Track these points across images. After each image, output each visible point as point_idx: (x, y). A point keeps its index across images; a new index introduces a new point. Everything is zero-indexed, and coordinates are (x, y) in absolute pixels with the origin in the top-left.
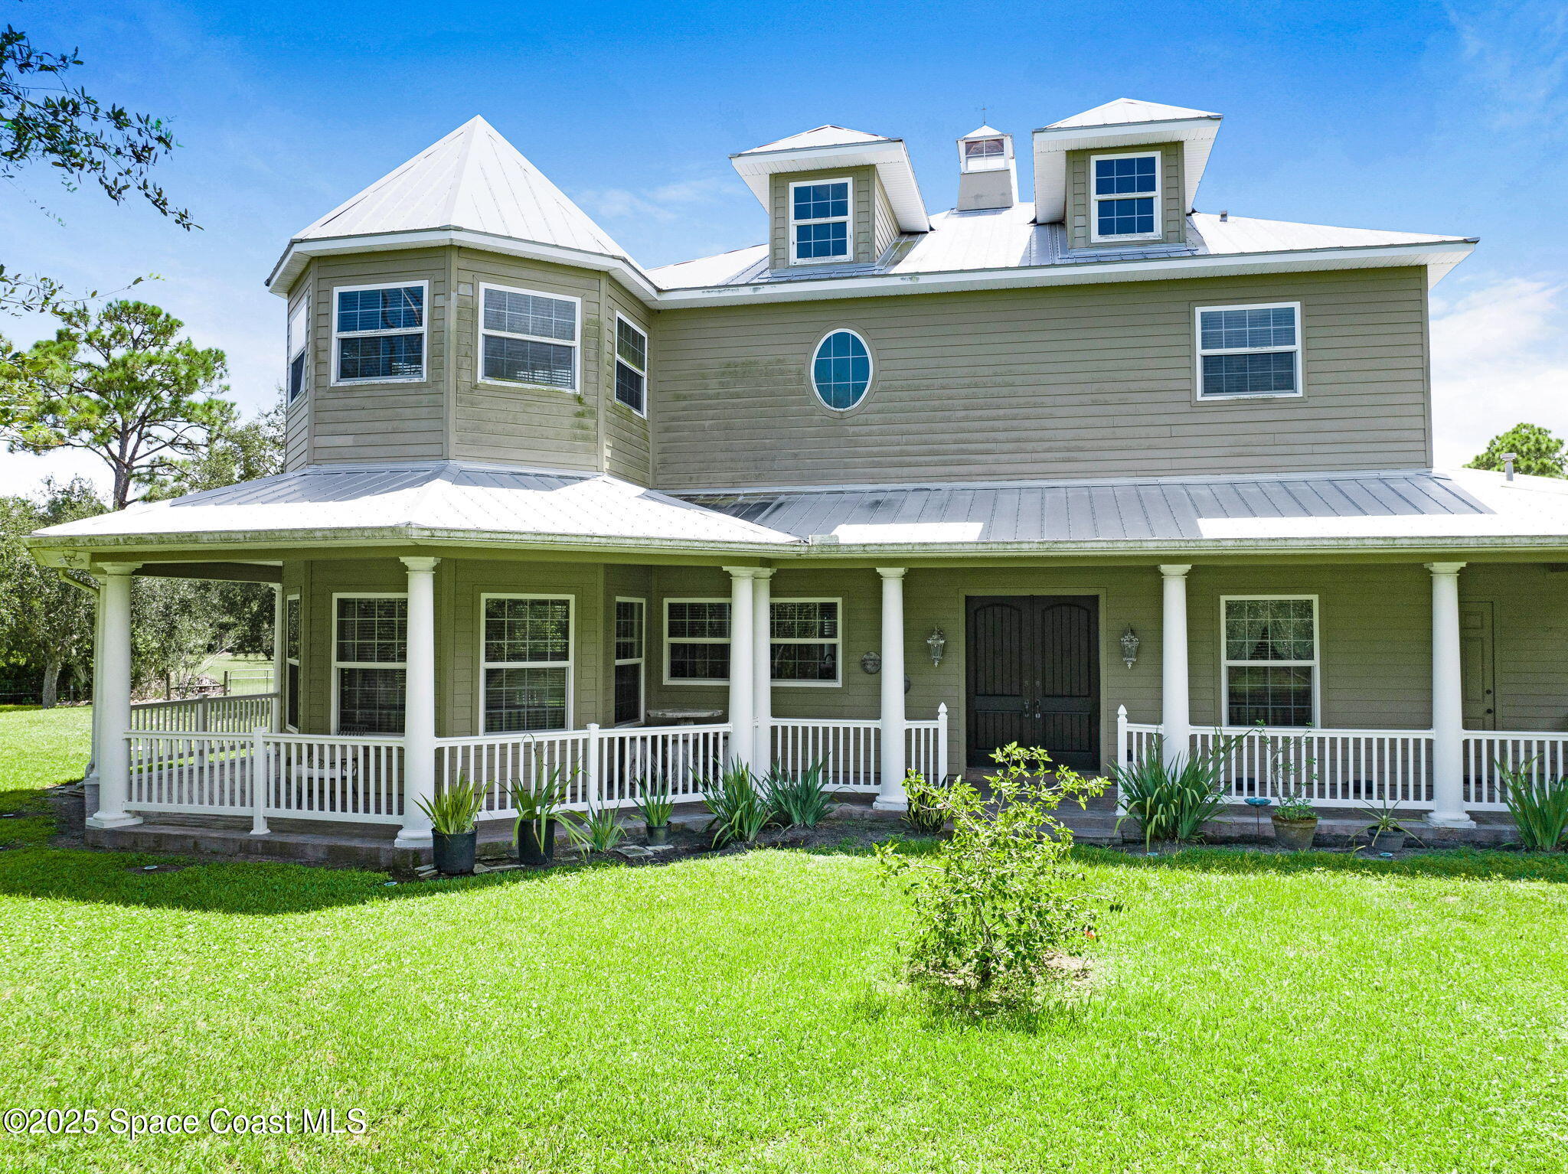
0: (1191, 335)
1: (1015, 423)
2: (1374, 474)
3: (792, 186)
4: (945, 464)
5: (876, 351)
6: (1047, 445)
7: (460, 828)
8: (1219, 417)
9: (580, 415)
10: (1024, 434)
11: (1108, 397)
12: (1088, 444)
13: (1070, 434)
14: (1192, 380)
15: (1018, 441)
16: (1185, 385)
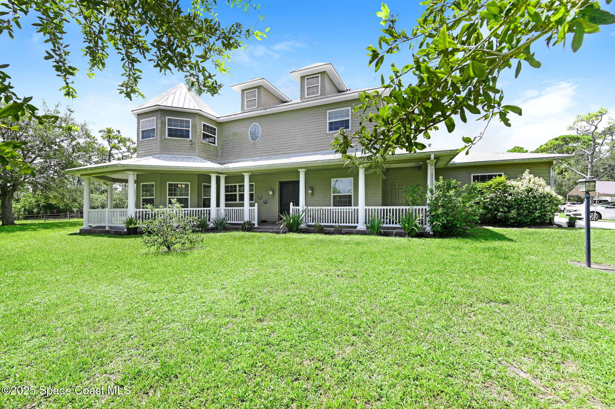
0: (326, 117)
3: (246, 92)
5: (261, 127)
8: (332, 137)
9: (191, 144)
14: (326, 128)
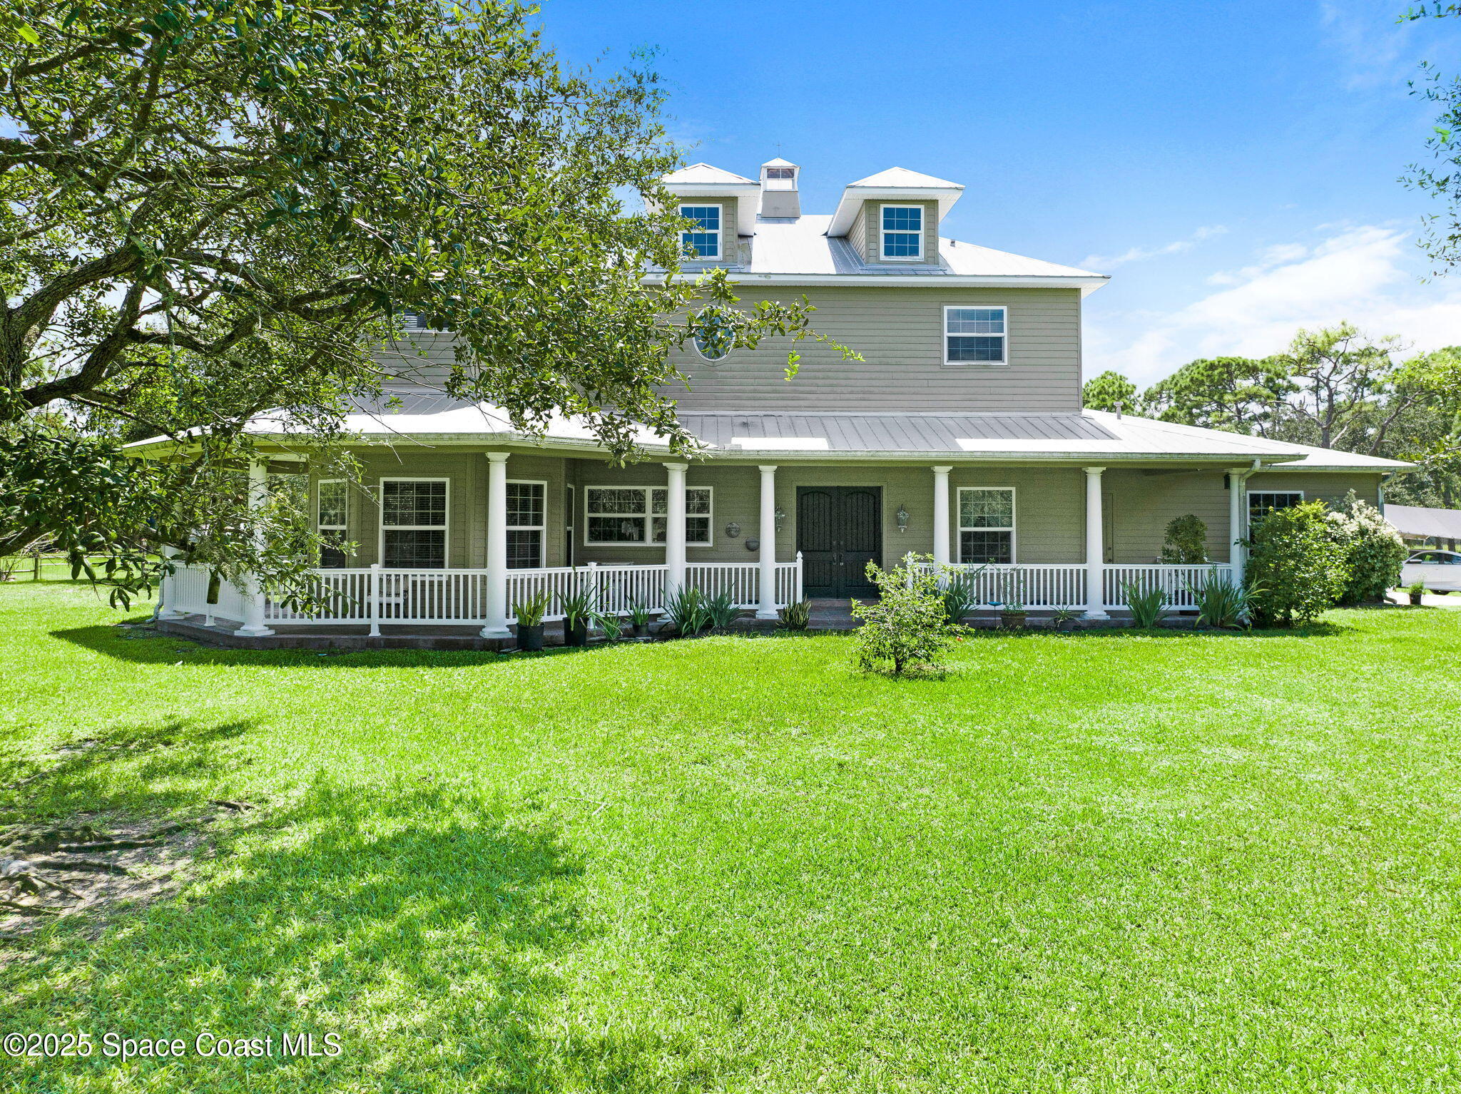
0: (941, 323)
1: (830, 374)
2: (1048, 414)
3: (680, 206)
4: (783, 399)
6: (850, 389)
7: (536, 622)
8: (957, 376)
10: (835, 382)
11: (889, 360)
12: (876, 390)
13: (865, 383)
14: (941, 351)
15: (831, 386)
16: (938, 354)
